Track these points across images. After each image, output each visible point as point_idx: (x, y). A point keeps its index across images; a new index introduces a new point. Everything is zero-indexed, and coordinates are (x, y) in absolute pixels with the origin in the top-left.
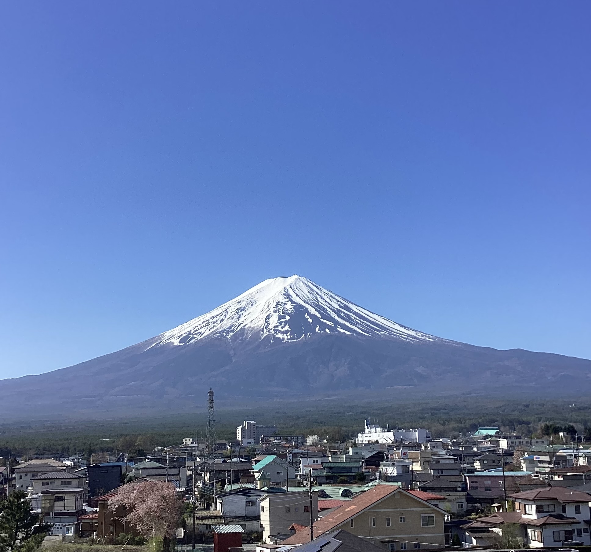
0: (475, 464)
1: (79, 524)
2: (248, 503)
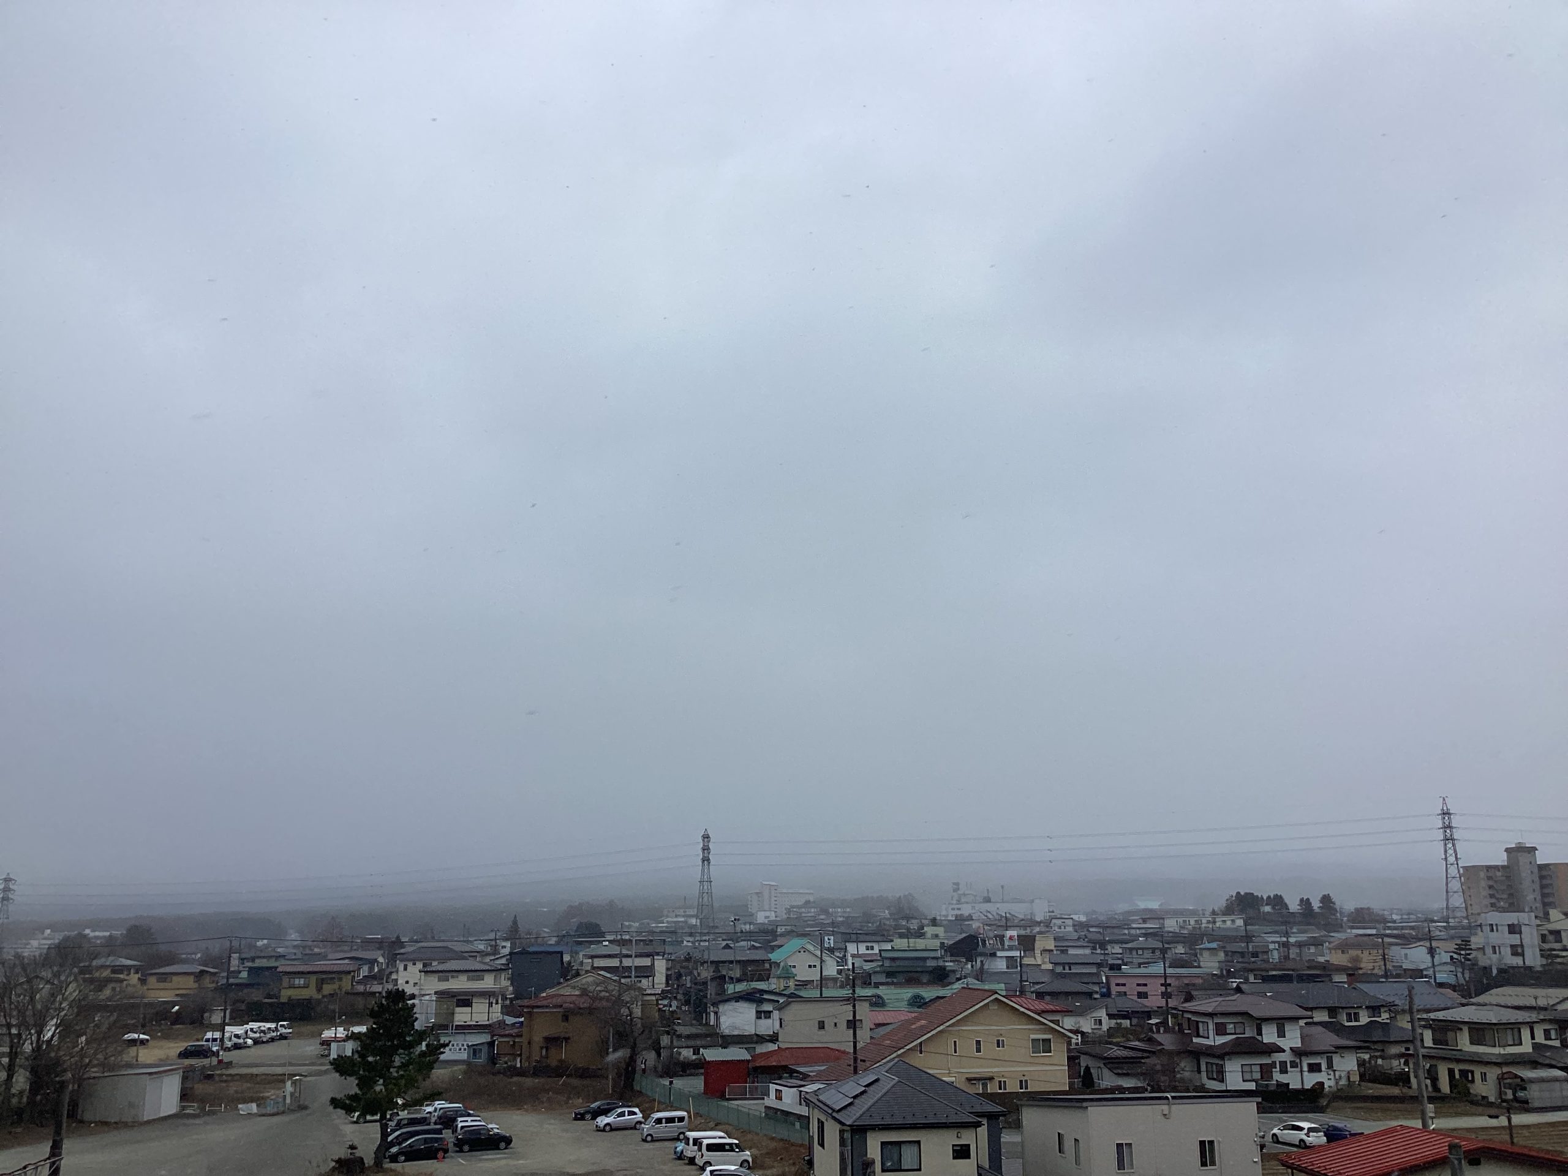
1: (493, 1044)
2: (759, 1015)
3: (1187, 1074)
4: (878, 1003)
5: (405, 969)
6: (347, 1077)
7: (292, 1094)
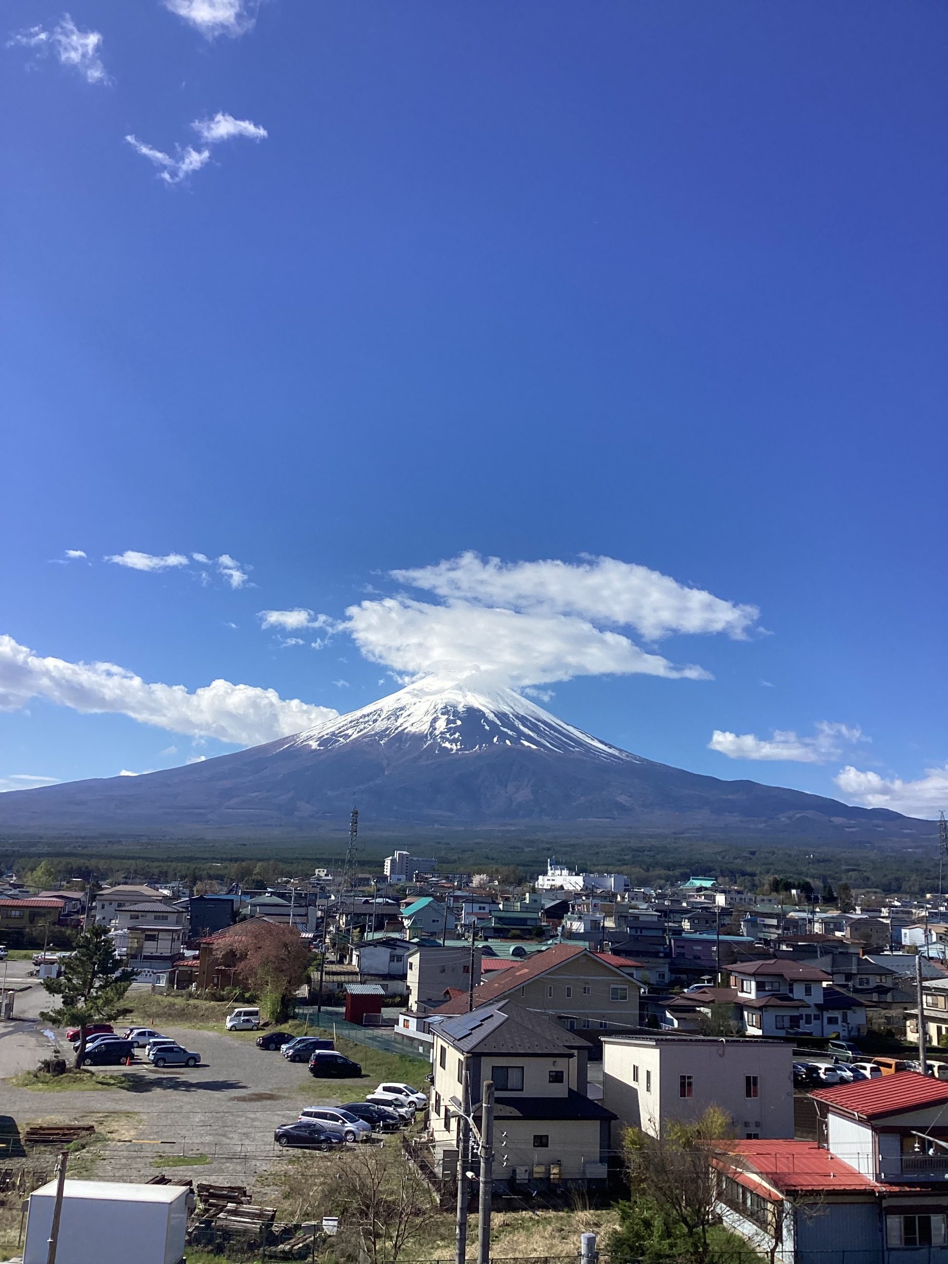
0: (683, 923)
1: (174, 972)
2: (392, 958)
3: (732, 1022)
5: (103, 907)
6: (55, 994)
7: (6, 1005)
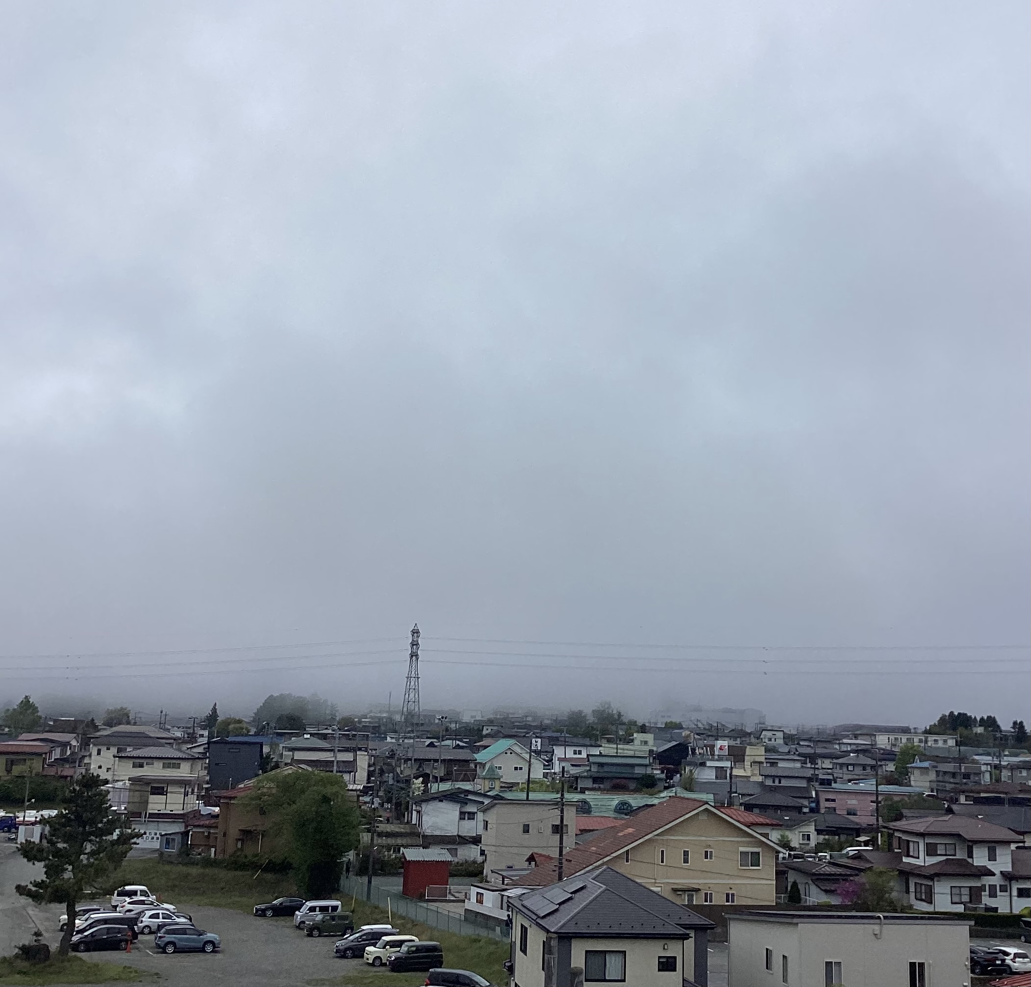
1: (187, 834)
2: (463, 815)
3: (894, 895)
4: (584, 808)
5: (99, 753)
6: (36, 862)
